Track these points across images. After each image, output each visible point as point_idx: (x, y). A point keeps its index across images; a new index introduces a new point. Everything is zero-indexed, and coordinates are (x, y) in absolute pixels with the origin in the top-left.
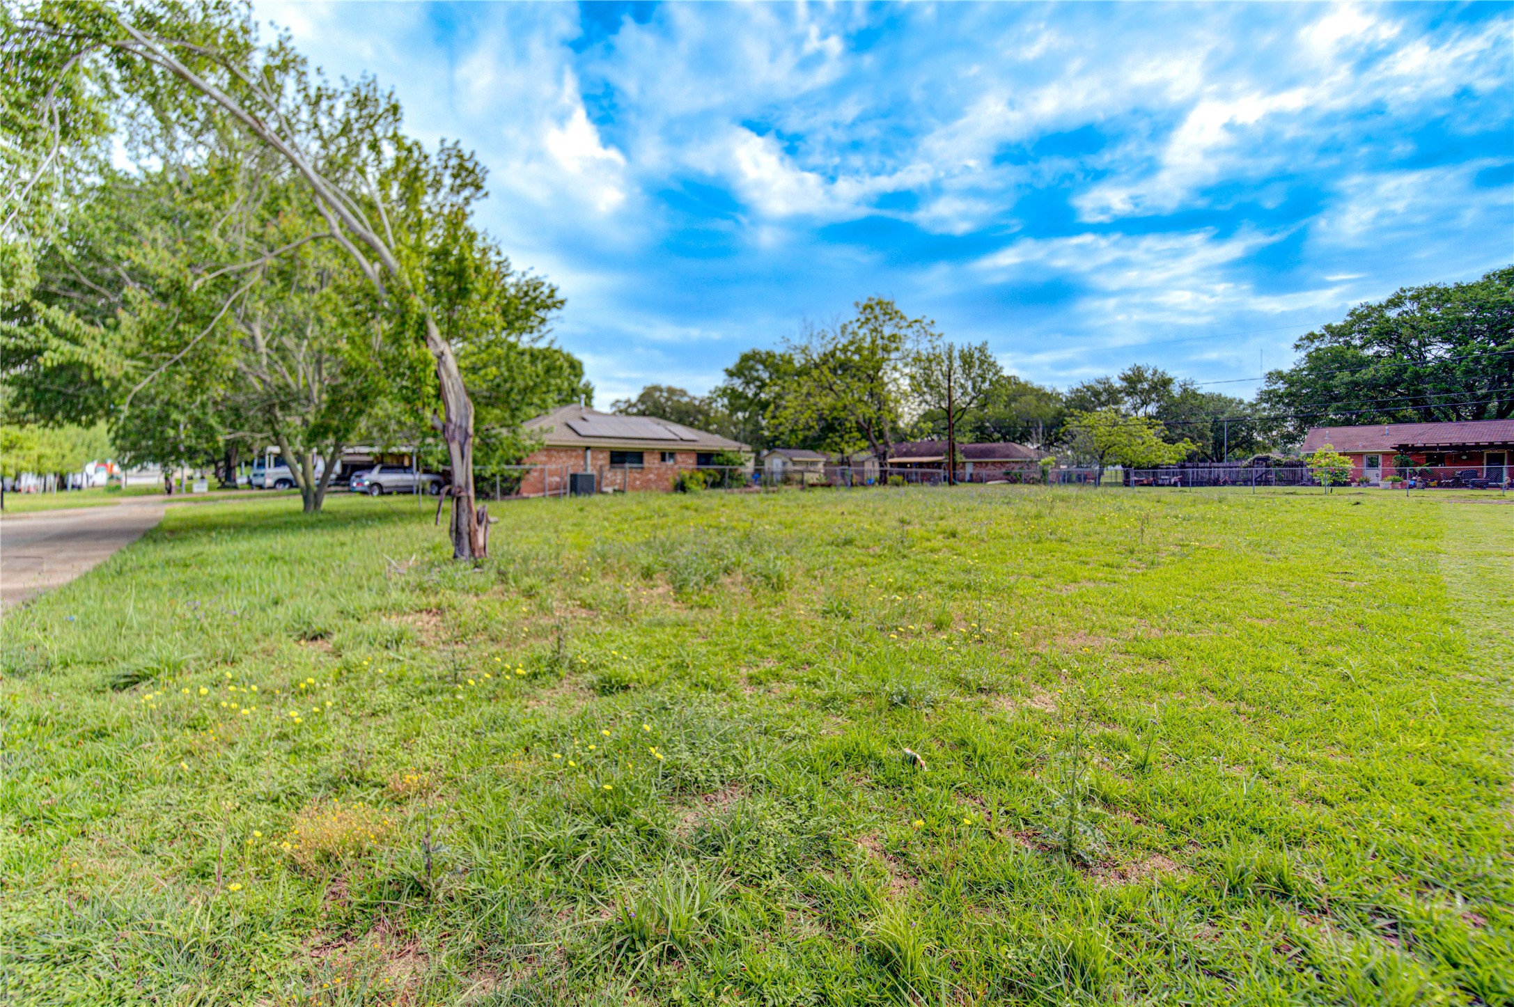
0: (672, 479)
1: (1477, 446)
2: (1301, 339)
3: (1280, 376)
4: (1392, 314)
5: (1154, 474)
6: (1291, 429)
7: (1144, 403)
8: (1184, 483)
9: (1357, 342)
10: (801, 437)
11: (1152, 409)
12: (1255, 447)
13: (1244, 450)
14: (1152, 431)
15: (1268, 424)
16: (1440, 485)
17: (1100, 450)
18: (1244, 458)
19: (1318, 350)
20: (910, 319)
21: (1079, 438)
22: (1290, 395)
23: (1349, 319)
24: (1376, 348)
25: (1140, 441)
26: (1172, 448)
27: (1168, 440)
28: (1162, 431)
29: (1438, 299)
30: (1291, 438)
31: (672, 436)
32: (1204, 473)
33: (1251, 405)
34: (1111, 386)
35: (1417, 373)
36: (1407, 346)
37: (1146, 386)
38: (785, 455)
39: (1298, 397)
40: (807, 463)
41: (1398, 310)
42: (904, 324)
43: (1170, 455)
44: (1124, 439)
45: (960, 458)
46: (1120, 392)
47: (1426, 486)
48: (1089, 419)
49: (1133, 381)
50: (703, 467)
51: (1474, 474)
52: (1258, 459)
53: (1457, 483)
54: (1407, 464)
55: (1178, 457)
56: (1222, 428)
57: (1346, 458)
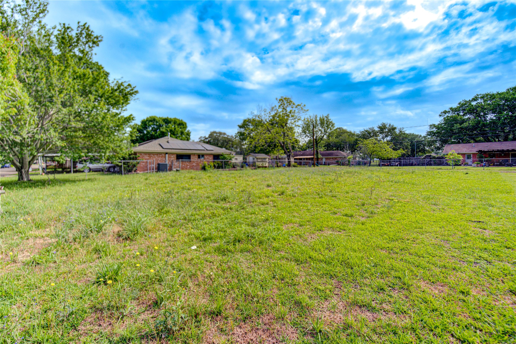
0: (201, 165)
1: (508, 150)
2: (441, 113)
3: (434, 126)
4: (474, 103)
5: (390, 162)
6: (438, 145)
7: (386, 136)
8: (400, 165)
9: (462, 114)
10: (259, 149)
11: (389, 138)
12: (426, 152)
13: (422, 153)
14: (389, 146)
15: (430, 144)
16: (494, 165)
17: (370, 153)
18: (422, 156)
19: (448, 116)
20: (296, 104)
21: (363, 149)
22: (438, 133)
23: (458, 105)
24: (468, 116)
25: (384, 150)
26: (396, 152)
27: (394, 149)
28: (392, 146)
29: (490, 98)
30: (438, 149)
31: (203, 149)
32: (408, 161)
33: (424, 137)
34: (374, 130)
35: (484, 124)
36: (480, 115)
37: (387, 130)
38: (254, 156)
39: (441, 133)
40: (262, 158)
41: (476, 102)
42: (294, 106)
43: (395, 155)
44: (379, 149)
45: (320, 156)
46: (378, 132)
47: (489, 166)
48: (366, 142)
49: (382, 129)
50: (216, 161)
51: (507, 161)
52: (427, 156)
53: (501, 165)
54: (482, 158)
55: (398, 155)
56: (414, 145)
57: (460, 155)
